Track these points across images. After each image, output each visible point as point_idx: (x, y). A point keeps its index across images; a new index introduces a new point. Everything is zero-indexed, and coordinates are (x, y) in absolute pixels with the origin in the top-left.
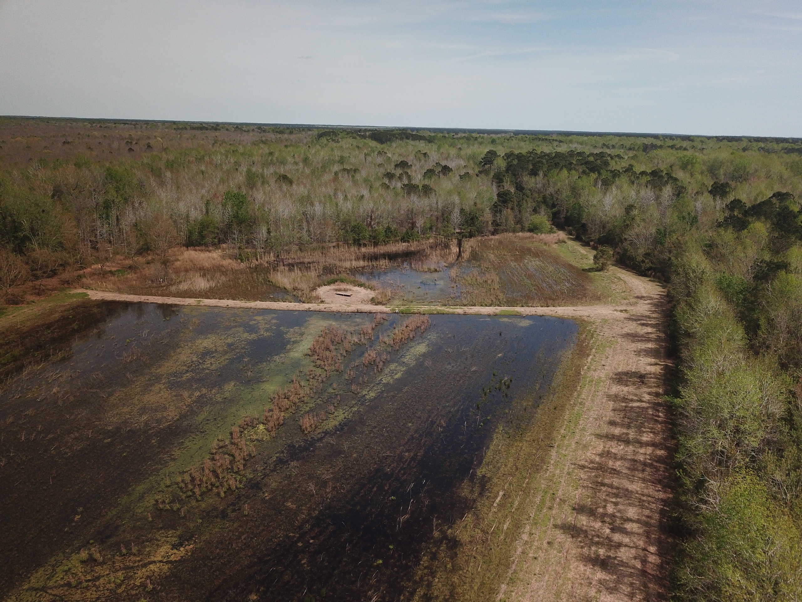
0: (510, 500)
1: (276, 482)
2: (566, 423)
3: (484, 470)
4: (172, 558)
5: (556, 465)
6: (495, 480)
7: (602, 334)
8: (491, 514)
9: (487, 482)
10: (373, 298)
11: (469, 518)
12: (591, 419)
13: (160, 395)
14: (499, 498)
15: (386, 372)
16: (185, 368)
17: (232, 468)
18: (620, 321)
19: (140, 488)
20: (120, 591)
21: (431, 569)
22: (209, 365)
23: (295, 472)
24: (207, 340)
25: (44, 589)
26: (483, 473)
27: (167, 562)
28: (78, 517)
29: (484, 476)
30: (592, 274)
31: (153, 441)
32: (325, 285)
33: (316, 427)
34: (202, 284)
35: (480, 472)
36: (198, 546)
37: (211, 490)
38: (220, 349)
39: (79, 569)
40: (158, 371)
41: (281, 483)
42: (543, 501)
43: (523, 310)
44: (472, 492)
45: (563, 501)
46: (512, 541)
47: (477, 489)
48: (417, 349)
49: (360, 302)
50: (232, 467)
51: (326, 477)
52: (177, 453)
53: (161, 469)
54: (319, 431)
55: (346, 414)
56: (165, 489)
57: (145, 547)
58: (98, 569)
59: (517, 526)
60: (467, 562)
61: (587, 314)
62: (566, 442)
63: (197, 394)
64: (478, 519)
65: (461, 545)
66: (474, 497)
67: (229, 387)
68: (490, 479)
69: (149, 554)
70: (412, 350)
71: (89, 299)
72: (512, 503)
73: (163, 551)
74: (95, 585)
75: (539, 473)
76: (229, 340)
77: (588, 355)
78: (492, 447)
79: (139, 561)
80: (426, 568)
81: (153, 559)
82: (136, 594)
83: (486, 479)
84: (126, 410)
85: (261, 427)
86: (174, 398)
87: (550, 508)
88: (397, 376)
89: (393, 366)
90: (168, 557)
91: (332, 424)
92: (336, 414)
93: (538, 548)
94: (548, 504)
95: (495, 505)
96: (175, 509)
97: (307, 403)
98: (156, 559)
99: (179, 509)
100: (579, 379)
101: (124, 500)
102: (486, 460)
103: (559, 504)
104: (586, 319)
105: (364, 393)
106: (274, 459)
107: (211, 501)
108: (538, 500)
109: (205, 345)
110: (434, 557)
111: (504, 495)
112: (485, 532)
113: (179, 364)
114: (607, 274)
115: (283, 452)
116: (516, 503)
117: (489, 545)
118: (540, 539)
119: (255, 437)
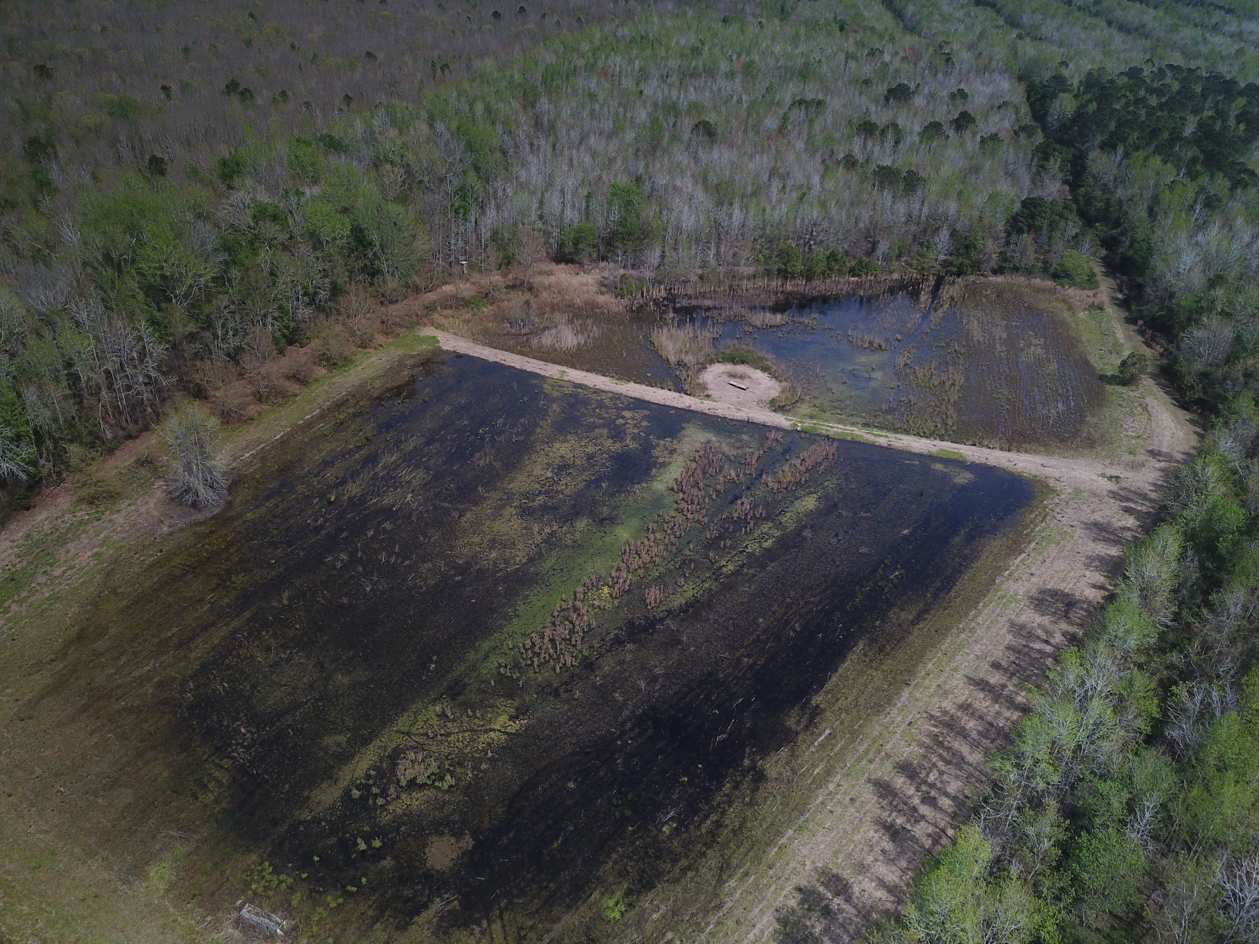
0: (834, 742)
1: (609, 665)
2: (939, 655)
3: (821, 698)
4: (509, 730)
5: (901, 710)
6: (828, 714)
7: (1059, 517)
8: (807, 754)
9: (818, 714)
10: (773, 399)
11: (784, 752)
12: (972, 656)
13: (511, 524)
14: (823, 737)
15: (756, 535)
16: (537, 486)
17: (570, 640)
18: (1099, 496)
19: (486, 645)
20: (466, 751)
21: (730, 798)
22: (563, 487)
23: (629, 657)
24: (565, 445)
25: (408, 734)
26: (818, 702)
27: (505, 733)
28: (433, 666)
29: (817, 706)
30: (1109, 388)
31: (500, 588)
32: (719, 362)
33: (661, 602)
34: (569, 338)
35: (817, 700)
36: (531, 723)
37: (549, 661)
38: (578, 462)
39: (435, 721)
40: (511, 486)
41: (613, 668)
42: (867, 752)
43: (970, 453)
44: (799, 722)
45: (888, 756)
46: (817, 788)
47: (804, 721)
48: (804, 503)
49: (755, 404)
50: (571, 638)
51: (658, 671)
52: (521, 608)
53: (505, 626)
54: (664, 608)
55: (695, 591)
56: (508, 651)
57: (487, 712)
58: (449, 724)
59: (829, 772)
60: (766, 799)
61: (1057, 475)
62: (927, 682)
63: (548, 530)
64: (793, 755)
65: (767, 779)
66: (799, 729)
67: (582, 524)
68: (823, 711)
69: (490, 722)
70: (797, 504)
71: (440, 347)
72: (834, 745)
73: (503, 719)
74: (447, 741)
75: (879, 716)
76: (590, 449)
77: (1022, 551)
78: (840, 671)
79: (482, 726)
80: (725, 795)
81: (493, 726)
82: (479, 758)
83: (818, 711)
84: (476, 539)
85: (606, 590)
86: (524, 531)
87: (871, 762)
88: (766, 545)
89: (766, 527)
90: (506, 727)
91: (678, 601)
92: (685, 588)
93: (839, 802)
94: (871, 755)
95: (816, 744)
96: (514, 677)
97: (658, 565)
98: (496, 728)
99: (518, 679)
100: (988, 591)
101: (472, 656)
102: (828, 686)
103: (882, 759)
104: (1052, 485)
105: (723, 563)
106: (612, 636)
107: (547, 674)
108: (861, 749)
109: (563, 452)
110: (736, 786)
111: (830, 734)
112: (794, 772)
113: (532, 478)
114: (1131, 394)
115: (621, 629)
116: (839, 746)
117: (793, 787)
118: (845, 793)
119: (596, 603)
